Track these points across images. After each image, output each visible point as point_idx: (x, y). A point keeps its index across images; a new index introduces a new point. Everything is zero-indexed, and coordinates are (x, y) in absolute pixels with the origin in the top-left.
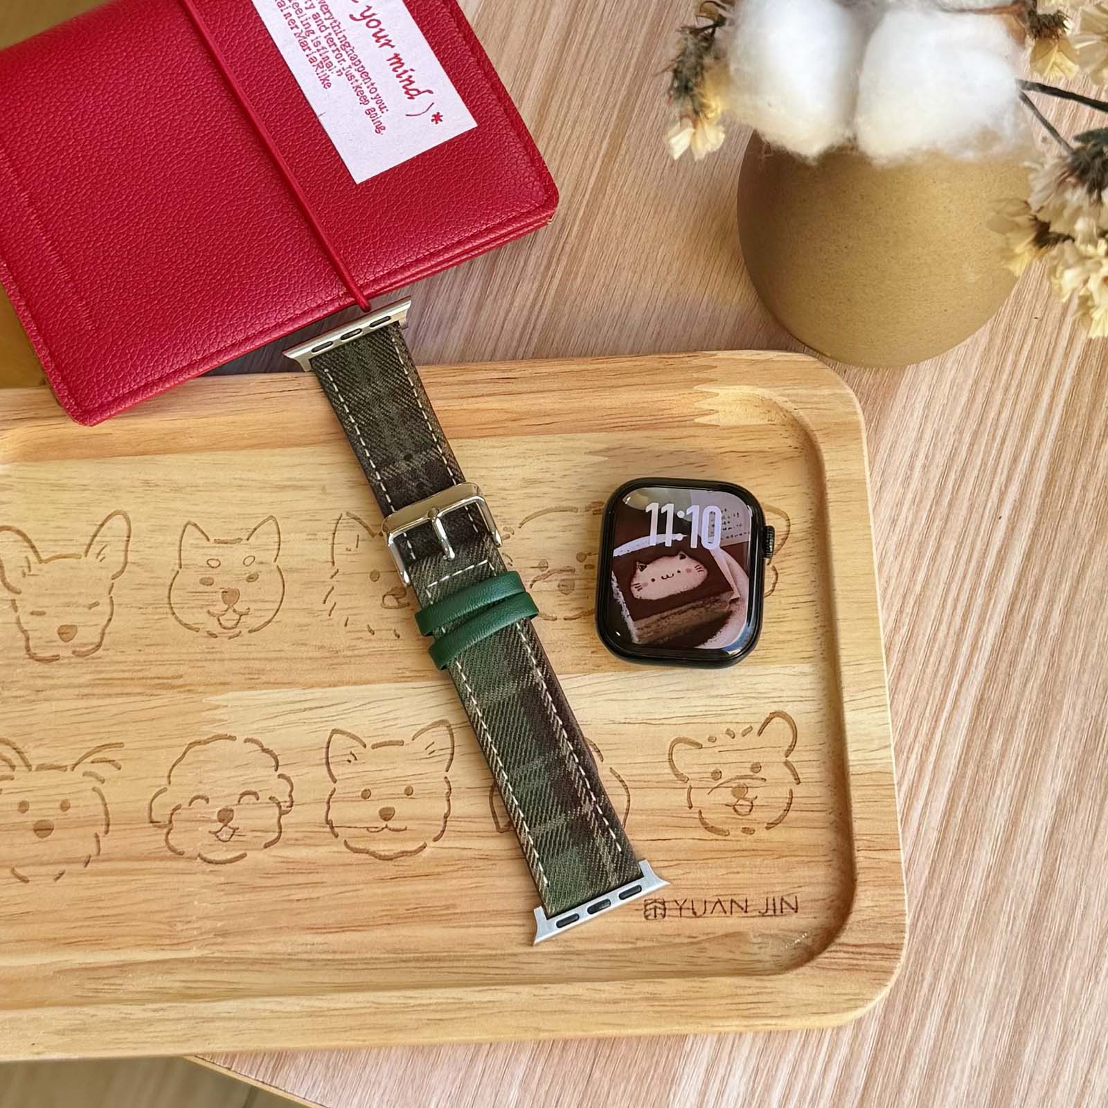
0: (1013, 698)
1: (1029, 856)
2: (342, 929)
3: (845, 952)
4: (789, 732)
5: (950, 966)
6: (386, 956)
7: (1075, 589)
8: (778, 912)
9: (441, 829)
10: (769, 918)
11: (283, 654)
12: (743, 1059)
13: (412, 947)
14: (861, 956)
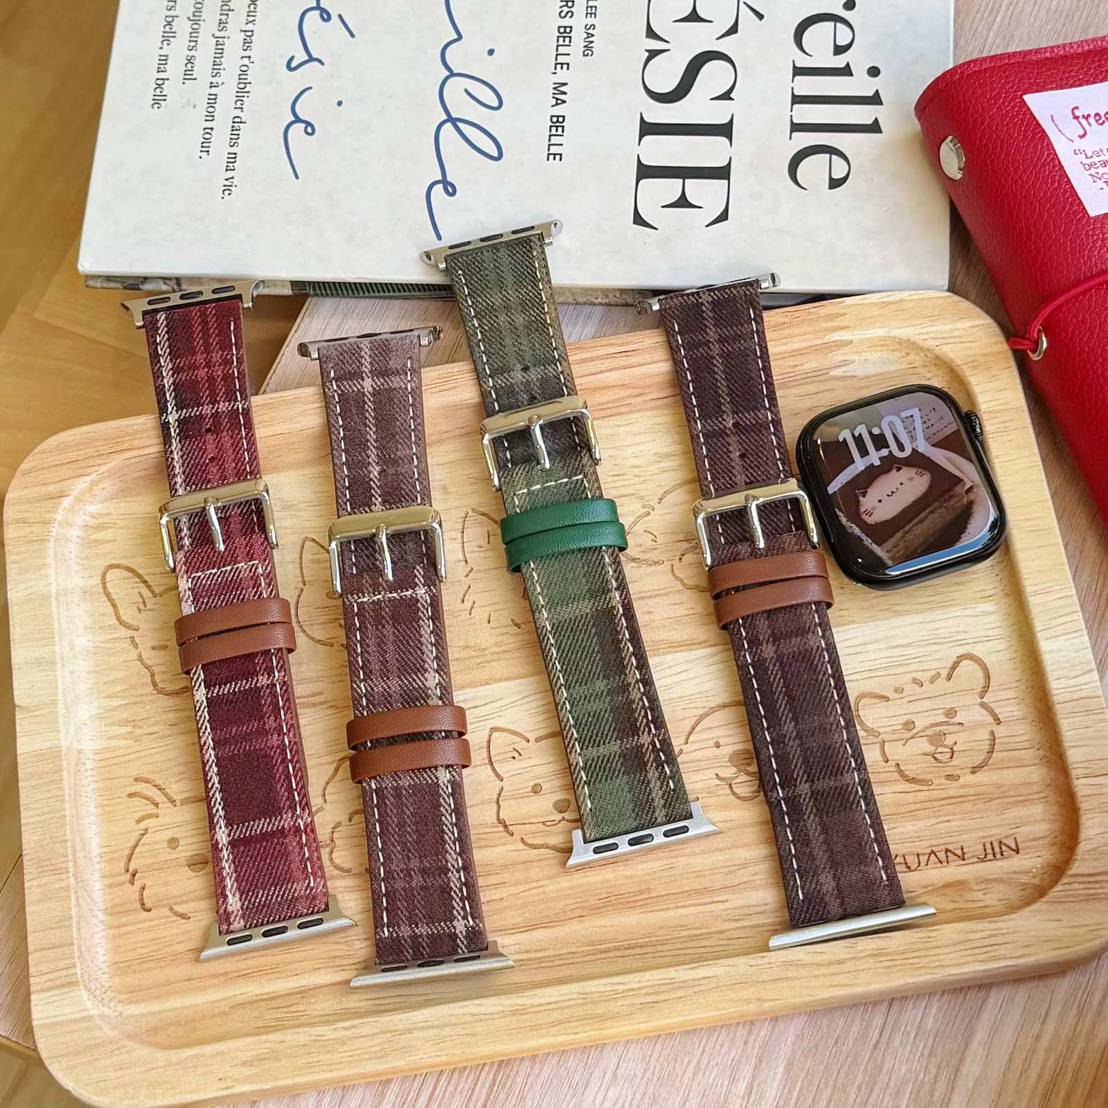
3: (1080, 883)
4: (980, 673)
6: (584, 949)
8: (998, 856)
10: (989, 863)
13: (610, 937)
14: (1097, 886)
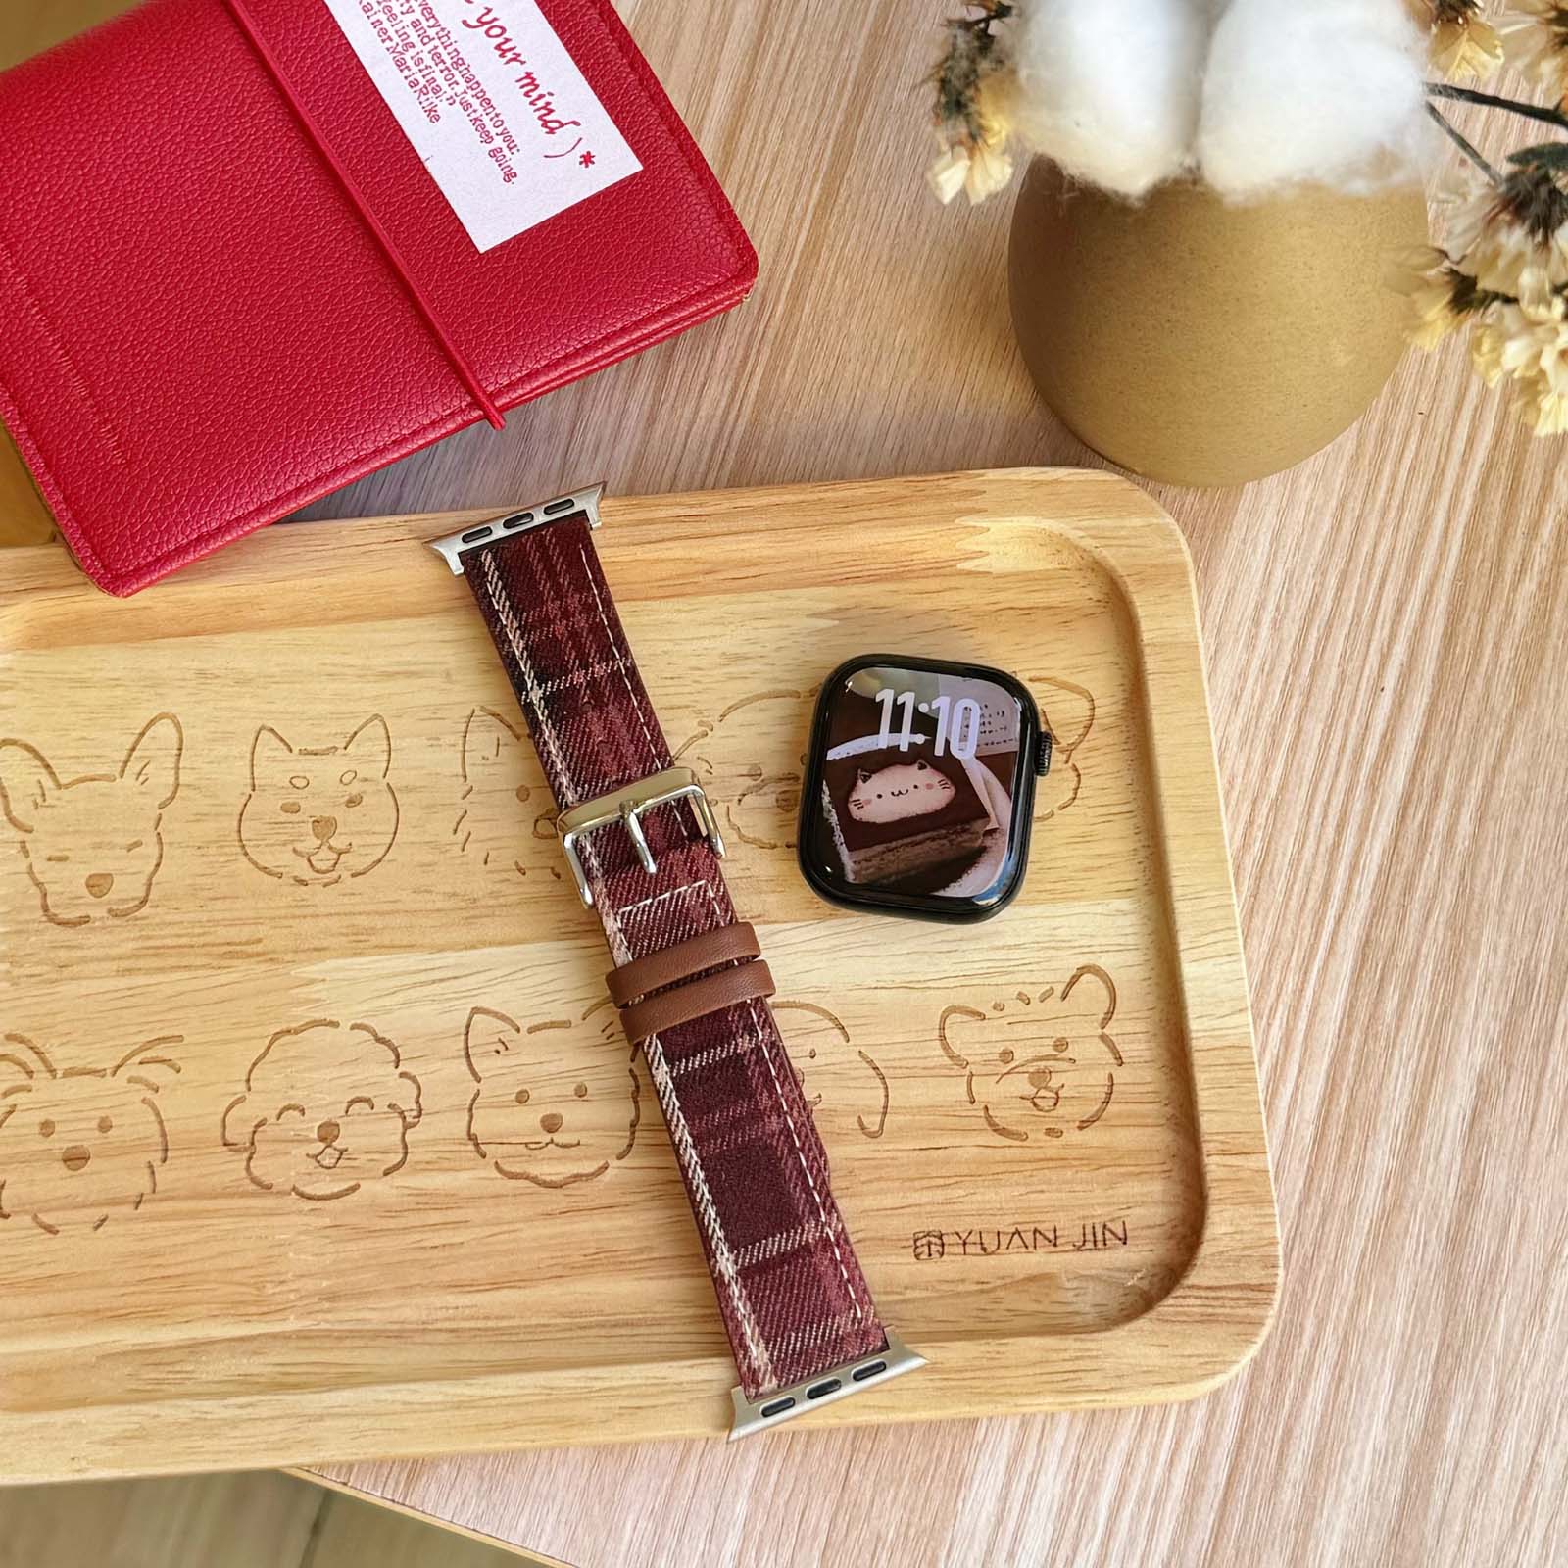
0: (1411, 940)
1: (1442, 1156)
2: (496, 1286)
3: (1196, 1297)
4: (1105, 993)
5: (1339, 1311)
6: (558, 1321)
7: (1489, 786)
8: (1100, 1245)
9: (627, 1141)
10: (1087, 1253)
11: (399, 906)
12: (1058, 1451)
13: (594, 1307)
14: (1220, 1303)
